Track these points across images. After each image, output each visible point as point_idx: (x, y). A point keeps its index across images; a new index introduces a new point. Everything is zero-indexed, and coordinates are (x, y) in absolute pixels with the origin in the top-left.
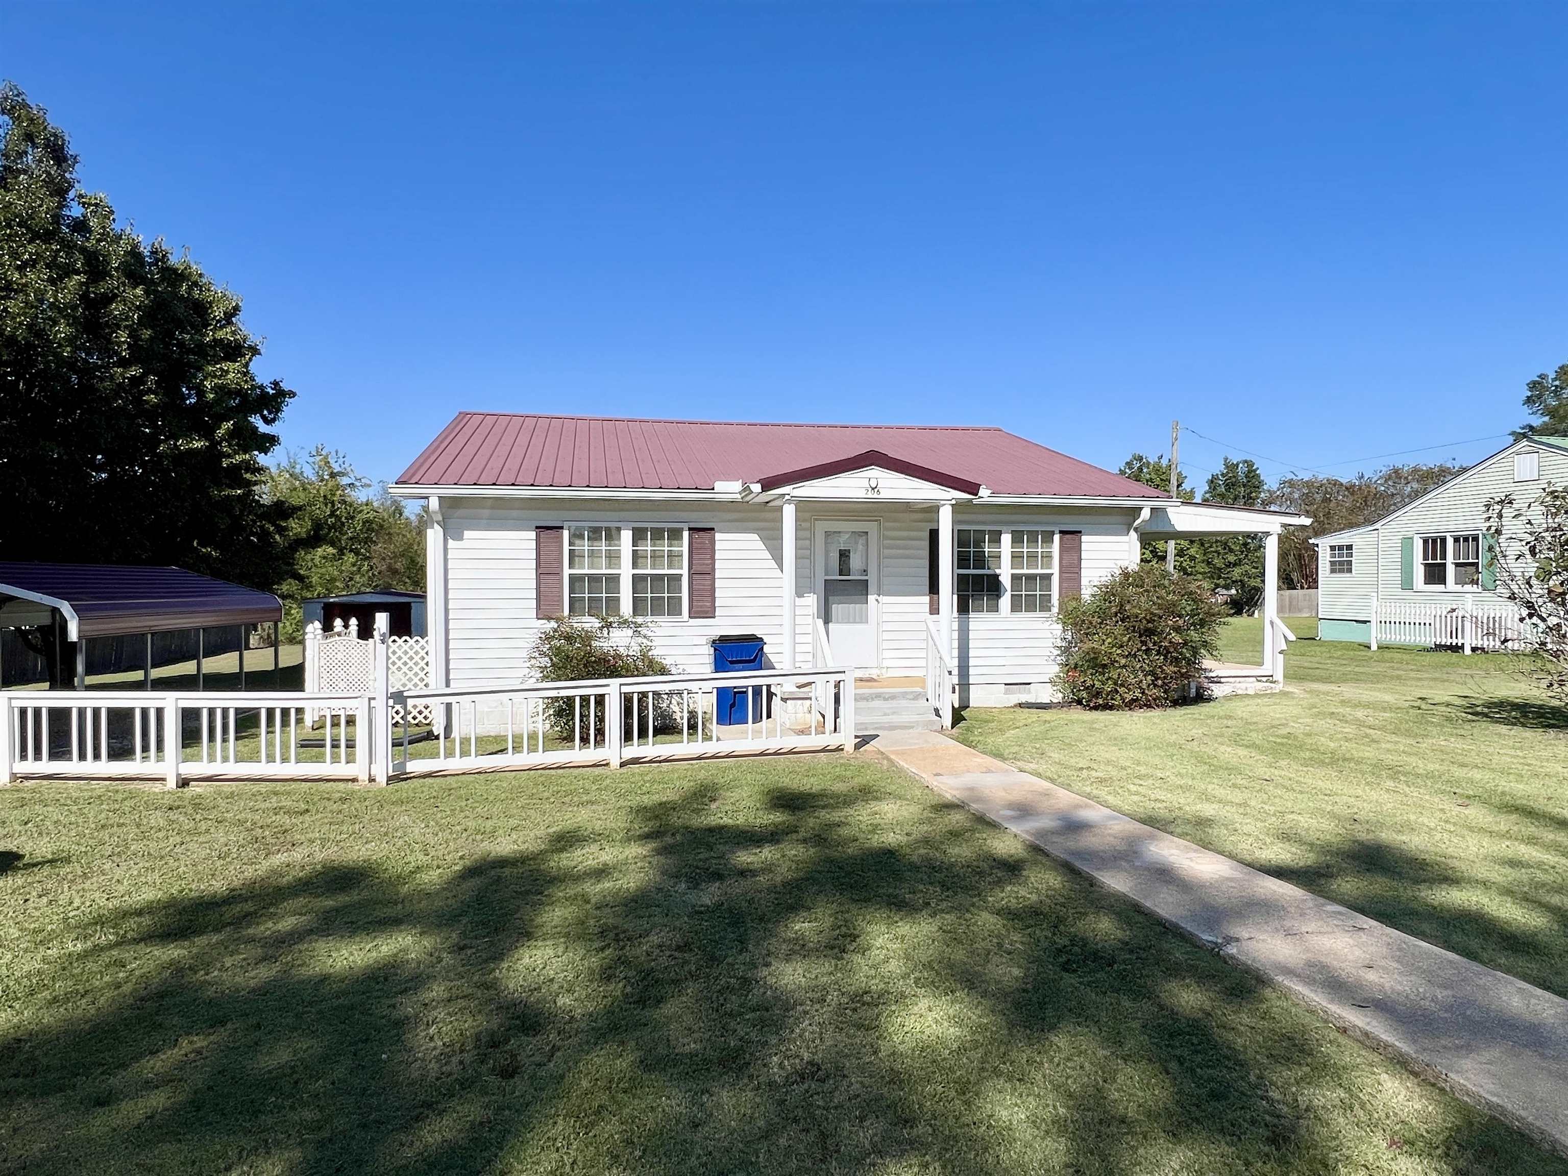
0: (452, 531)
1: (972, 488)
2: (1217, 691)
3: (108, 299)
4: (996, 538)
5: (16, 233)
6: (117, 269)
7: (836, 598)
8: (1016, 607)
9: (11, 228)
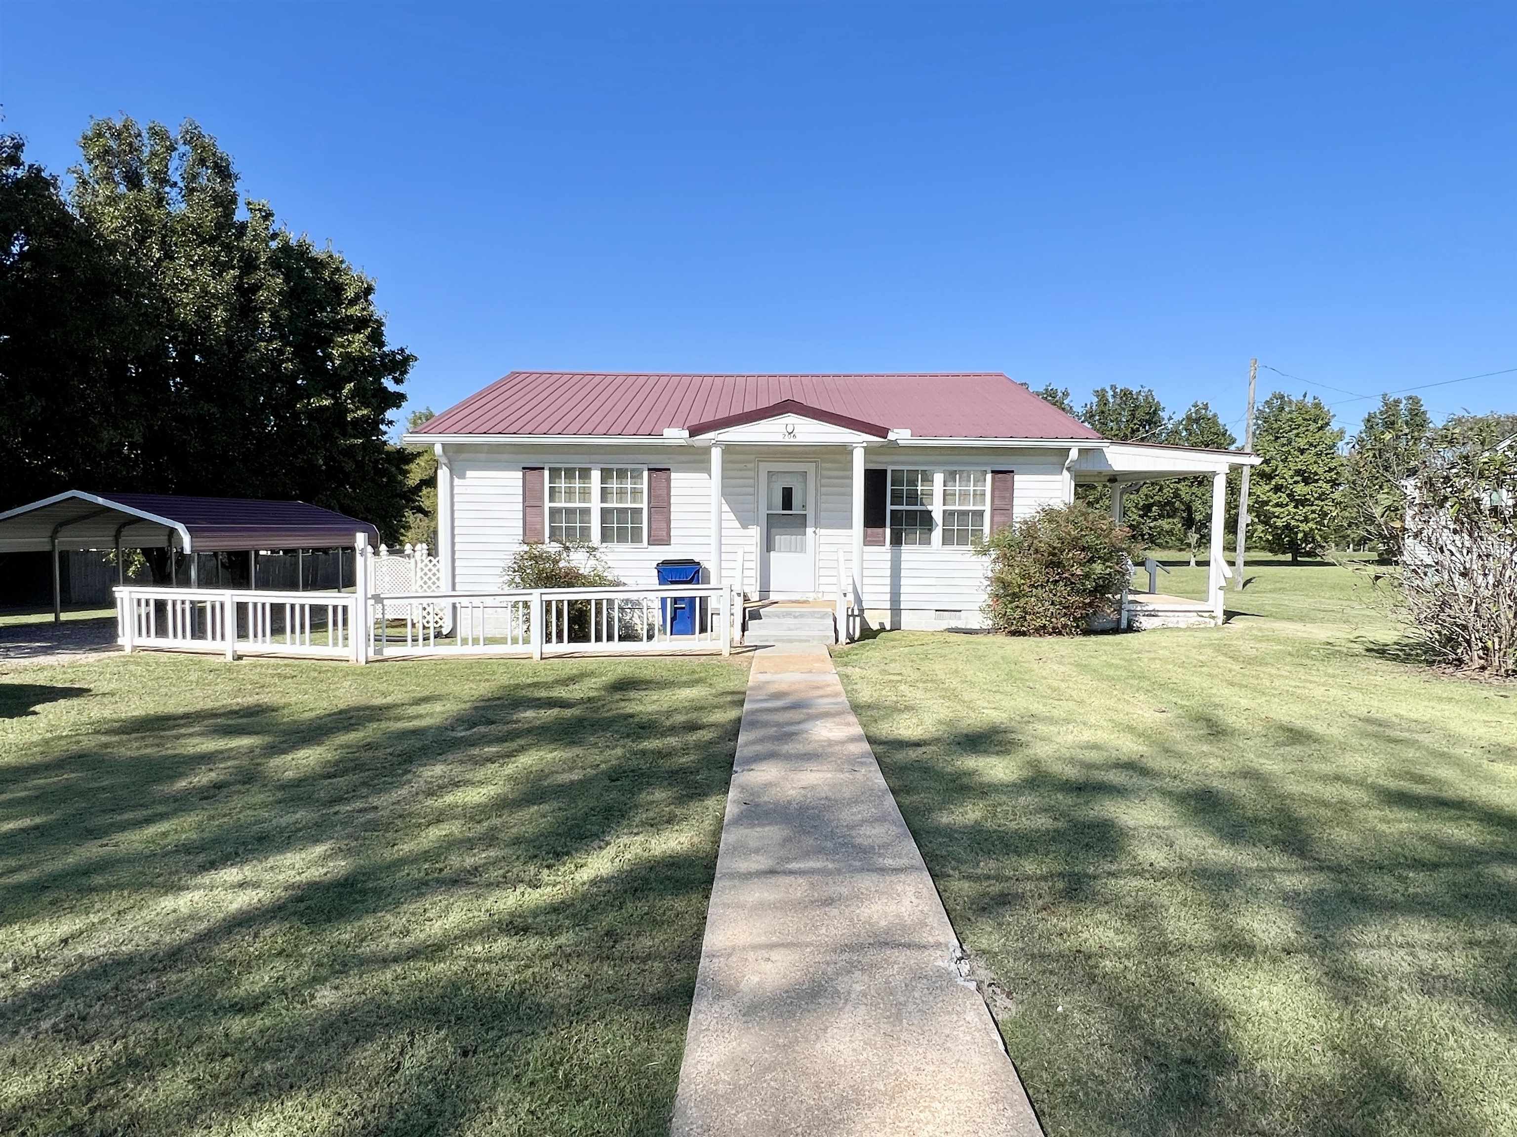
0: (456, 472)
1: (882, 432)
2: (1145, 622)
3: (255, 288)
4: (928, 479)
5: (189, 240)
6: (264, 263)
7: (778, 530)
8: (947, 540)
9: (186, 236)
